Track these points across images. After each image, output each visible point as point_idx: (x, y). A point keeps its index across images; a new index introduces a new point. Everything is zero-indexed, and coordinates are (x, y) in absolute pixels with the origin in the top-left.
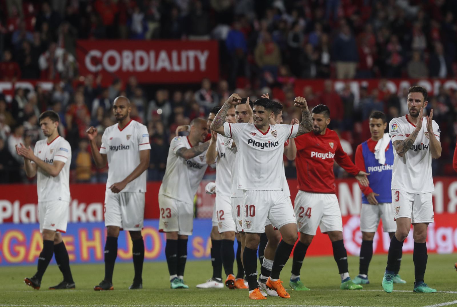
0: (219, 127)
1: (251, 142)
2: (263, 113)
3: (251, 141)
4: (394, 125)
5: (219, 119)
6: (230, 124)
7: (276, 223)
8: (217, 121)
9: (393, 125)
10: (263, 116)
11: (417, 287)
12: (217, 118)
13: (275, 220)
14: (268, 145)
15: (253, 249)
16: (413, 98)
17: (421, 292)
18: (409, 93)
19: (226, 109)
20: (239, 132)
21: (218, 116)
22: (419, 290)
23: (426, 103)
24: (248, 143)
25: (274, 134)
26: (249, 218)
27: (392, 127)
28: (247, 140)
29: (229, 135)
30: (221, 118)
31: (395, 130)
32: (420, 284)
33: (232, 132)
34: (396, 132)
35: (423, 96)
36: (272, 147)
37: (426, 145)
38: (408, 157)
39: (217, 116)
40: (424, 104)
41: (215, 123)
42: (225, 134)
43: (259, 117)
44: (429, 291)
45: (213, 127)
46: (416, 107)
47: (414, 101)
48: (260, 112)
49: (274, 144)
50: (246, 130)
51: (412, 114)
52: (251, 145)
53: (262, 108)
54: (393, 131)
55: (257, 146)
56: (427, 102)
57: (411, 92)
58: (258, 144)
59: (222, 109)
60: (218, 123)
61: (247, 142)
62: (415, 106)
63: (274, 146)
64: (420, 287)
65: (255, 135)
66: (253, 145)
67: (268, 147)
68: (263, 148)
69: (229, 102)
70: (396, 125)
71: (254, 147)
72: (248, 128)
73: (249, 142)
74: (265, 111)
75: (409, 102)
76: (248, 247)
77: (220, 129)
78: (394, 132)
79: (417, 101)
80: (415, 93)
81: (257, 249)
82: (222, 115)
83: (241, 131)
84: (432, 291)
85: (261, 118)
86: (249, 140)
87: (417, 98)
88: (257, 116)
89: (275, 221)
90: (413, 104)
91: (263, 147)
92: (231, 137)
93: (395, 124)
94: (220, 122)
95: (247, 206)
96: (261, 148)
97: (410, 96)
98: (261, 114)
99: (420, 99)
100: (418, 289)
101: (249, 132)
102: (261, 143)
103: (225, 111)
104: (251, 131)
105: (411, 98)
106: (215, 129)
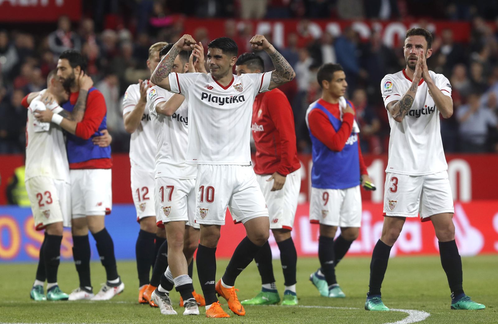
0: (162, 79)
1: (206, 97)
2: (221, 58)
3: (205, 95)
4: (387, 83)
5: (163, 68)
6: (178, 73)
7: (241, 214)
8: (159, 71)
9: (385, 83)
10: (221, 62)
11: (457, 302)
12: (160, 67)
13: (240, 210)
14: (229, 100)
15: (211, 247)
16: (412, 43)
17: (463, 308)
18: (407, 37)
19: (173, 55)
20: (189, 83)
21: (162, 64)
22: (460, 305)
23: (430, 52)
24: (202, 99)
25: (238, 88)
26: (205, 205)
27: (385, 85)
28: (201, 94)
29: (177, 91)
30: (166, 67)
31: (389, 89)
32: (461, 298)
33: (181, 85)
34: (390, 92)
35: (426, 40)
36: (234, 102)
37: (432, 108)
38: (408, 125)
39: (160, 64)
40: (428, 53)
41: (156, 73)
42: (171, 90)
43: (214, 63)
44: (475, 308)
45: (154, 79)
46: (416, 56)
47: (414, 47)
48: (217, 57)
49: (237, 98)
50: (199, 82)
51: (411, 65)
52: (205, 101)
53: (219, 52)
54: (386, 91)
55: (214, 102)
56: (431, 50)
57: (409, 35)
58: (215, 99)
59: (168, 55)
60: (162, 73)
61: (200, 97)
62: (415, 54)
63: (238, 102)
64: (461, 301)
65: (211, 89)
66: (209, 101)
67: (229, 102)
68: (223, 105)
69: (179, 46)
70: (390, 83)
71: (210, 104)
72: (203, 80)
73: (203, 97)
74: (224, 55)
75: (407, 48)
76: (203, 245)
77: (164, 81)
78: (388, 92)
79: (418, 46)
80: (415, 37)
81: (215, 247)
82: (167, 62)
83: (192, 83)
84: (480, 308)
85: (218, 65)
86: (203, 94)
87: (418, 43)
88: (212, 62)
89: (240, 212)
90: (412, 51)
91: (222, 103)
92: (180, 92)
93: (389, 81)
94: (164, 73)
95: (202, 187)
96: (220, 104)
97: (409, 40)
98: (218, 59)
99: (422, 45)
100: (458, 305)
101: (203, 84)
102: (220, 98)
103: (172, 58)
104: (207, 84)
105: (410, 43)
106: (156, 82)
